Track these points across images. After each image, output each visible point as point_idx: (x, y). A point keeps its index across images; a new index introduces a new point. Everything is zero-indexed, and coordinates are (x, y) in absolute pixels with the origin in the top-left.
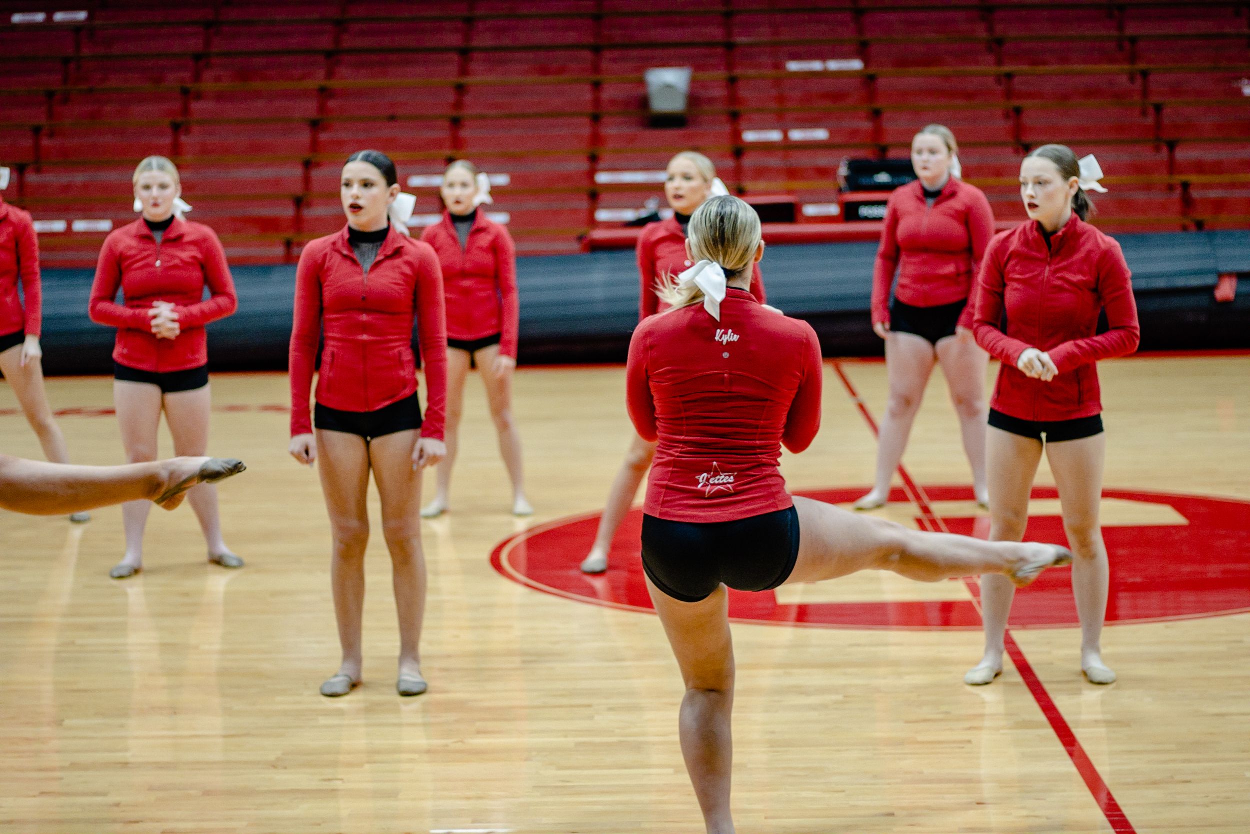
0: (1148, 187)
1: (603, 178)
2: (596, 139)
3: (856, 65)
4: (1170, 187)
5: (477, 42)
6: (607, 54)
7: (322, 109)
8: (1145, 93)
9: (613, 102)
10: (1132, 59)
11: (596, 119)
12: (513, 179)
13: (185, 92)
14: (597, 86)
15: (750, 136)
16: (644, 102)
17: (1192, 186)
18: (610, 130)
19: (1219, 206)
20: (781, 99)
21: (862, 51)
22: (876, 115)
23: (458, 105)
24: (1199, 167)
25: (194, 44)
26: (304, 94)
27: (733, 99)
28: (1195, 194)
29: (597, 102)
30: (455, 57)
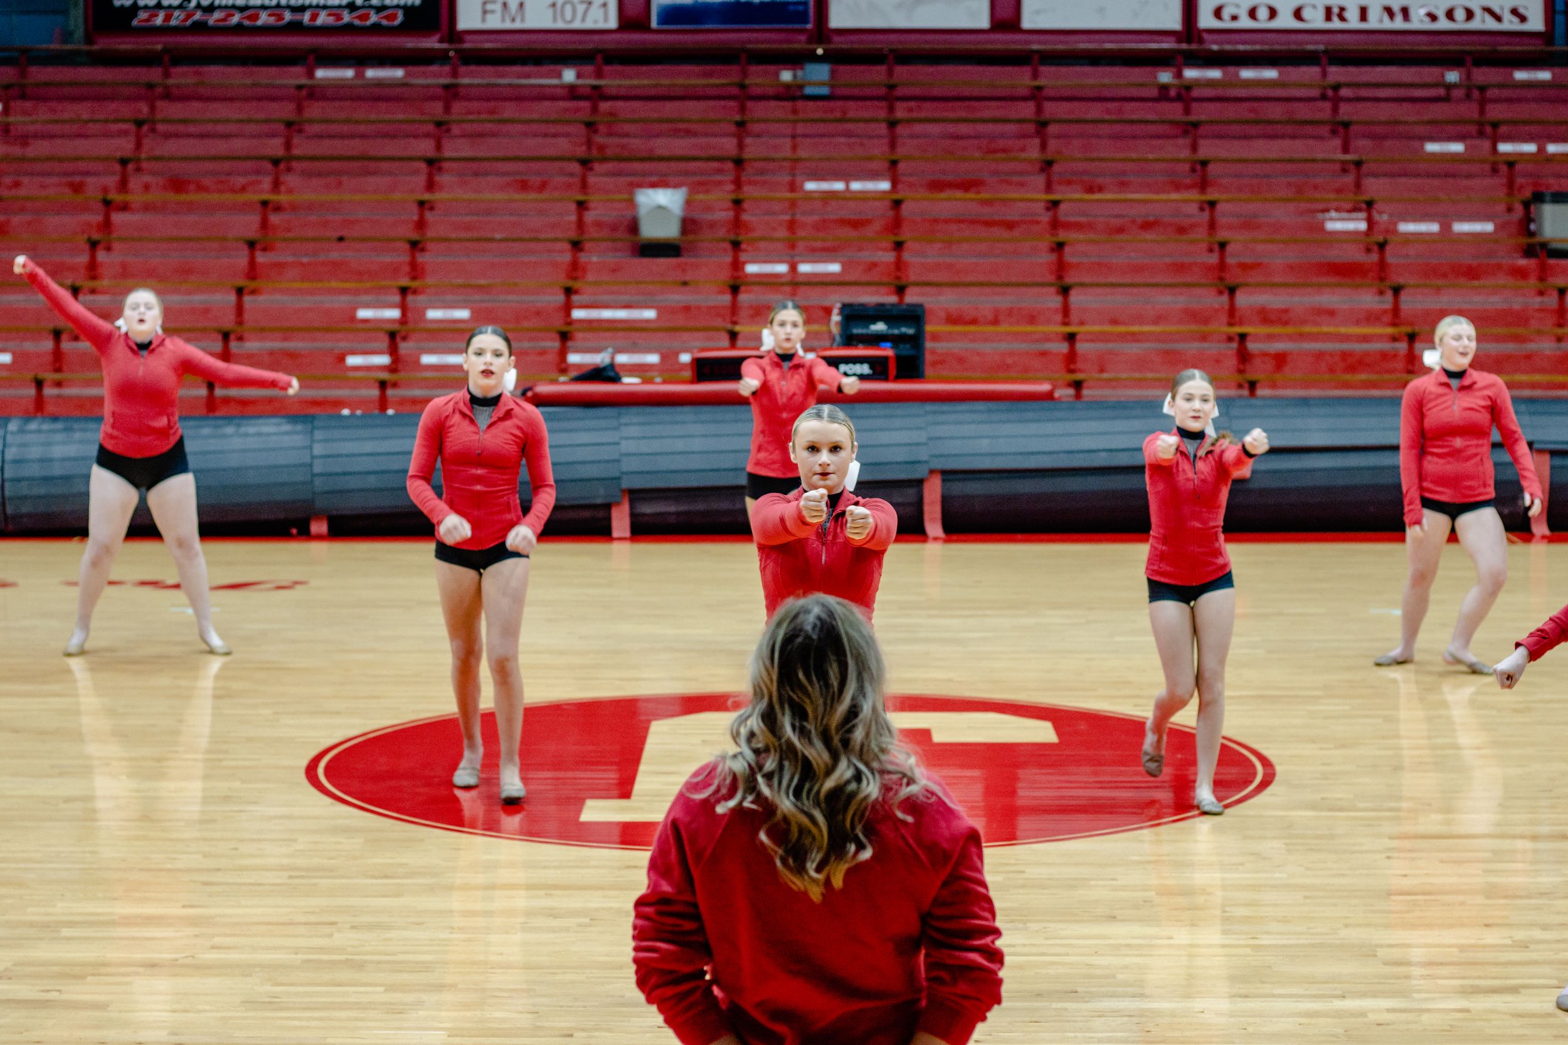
0: (1204, 338)
1: (578, 314)
2: (575, 269)
3: (885, 185)
4: (1230, 339)
5: (450, 150)
6: (597, 167)
7: (264, 225)
8: (1212, 226)
9: (599, 225)
10: (1203, 185)
11: (577, 246)
12: (473, 313)
13: (107, 203)
14: (582, 206)
15: (751, 269)
16: (633, 227)
17: (1248, 338)
18: (591, 257)
19: (1280, 360)
20: (792, 225)
21: (892, 169)
22: (899, 246)
23: (421, 225)
24: (1265, 316)
25: (124, 146)
26: (245, 207)
27: (737, 224)
28: (1252, 346)
29: (580, 224)
30: (423, 166)
